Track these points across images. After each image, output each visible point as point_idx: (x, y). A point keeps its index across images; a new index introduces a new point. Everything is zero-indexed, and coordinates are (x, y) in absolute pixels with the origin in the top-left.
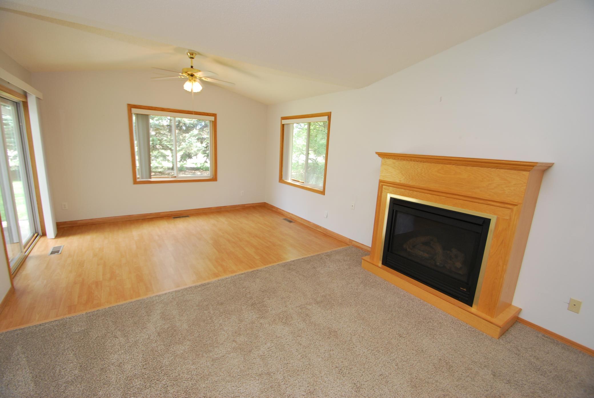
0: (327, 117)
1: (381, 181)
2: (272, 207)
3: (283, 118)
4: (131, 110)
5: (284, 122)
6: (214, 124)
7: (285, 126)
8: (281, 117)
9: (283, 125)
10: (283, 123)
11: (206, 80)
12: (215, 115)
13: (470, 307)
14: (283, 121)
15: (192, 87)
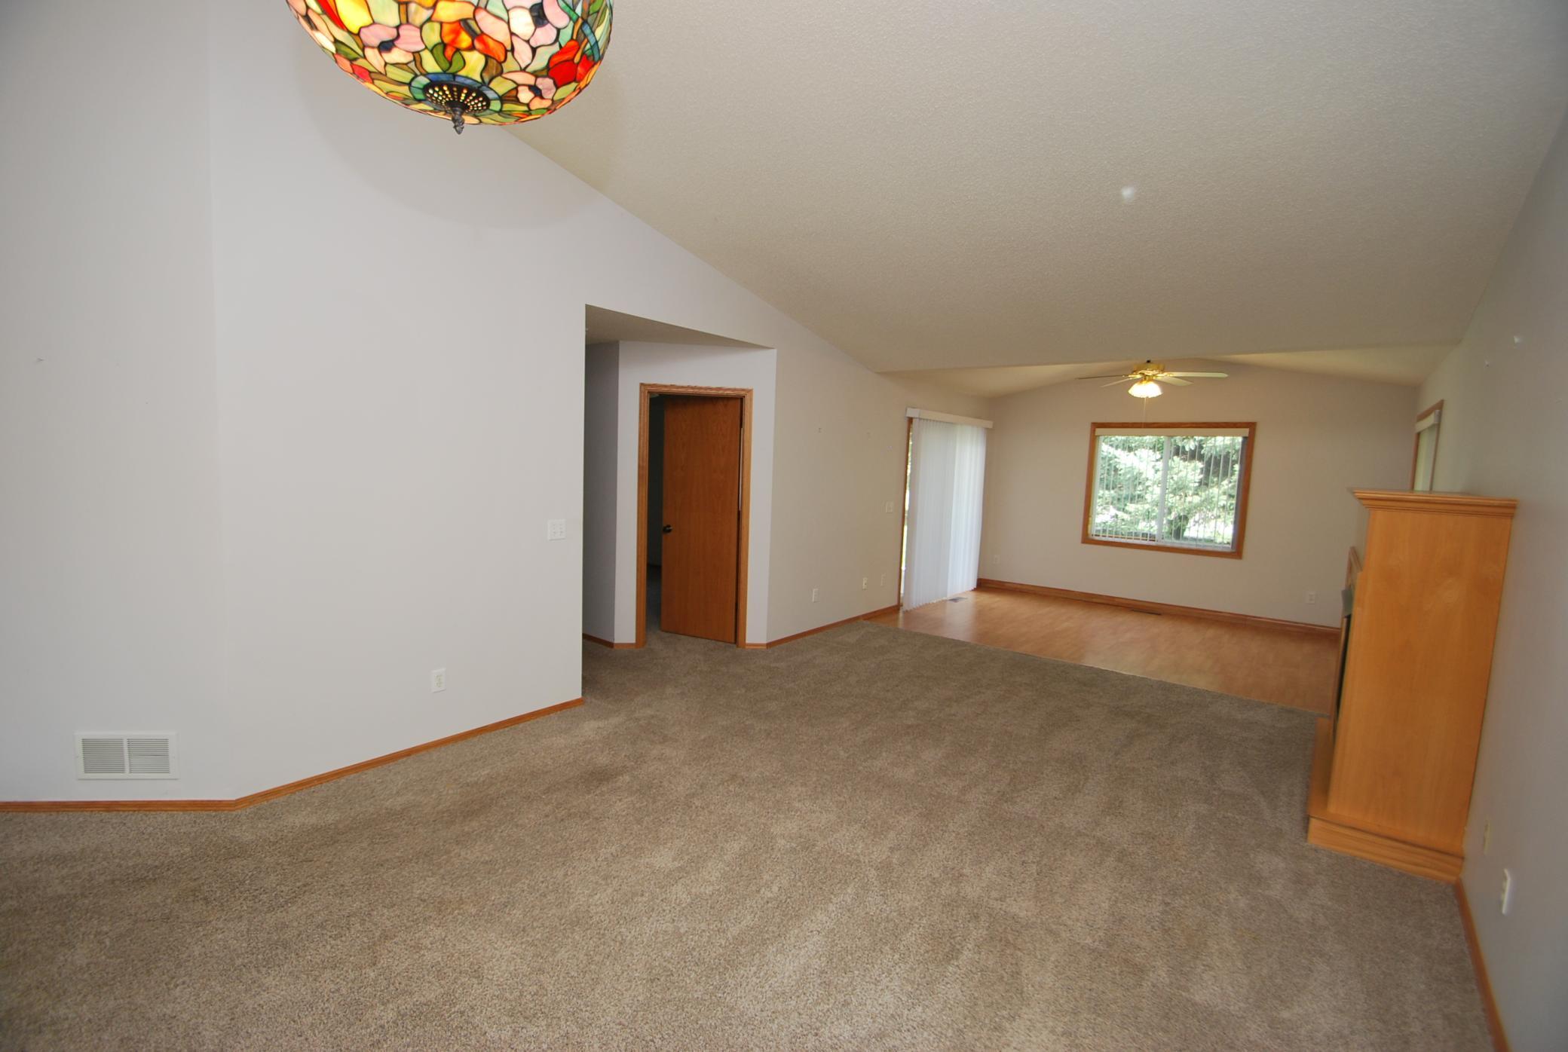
0: (1437, 412)
5: (1419, 427)
6: (1249, 443)
10: (1418, 431)
12: (1250, 426)
14: (1417, 425)
15: (1145, 390)
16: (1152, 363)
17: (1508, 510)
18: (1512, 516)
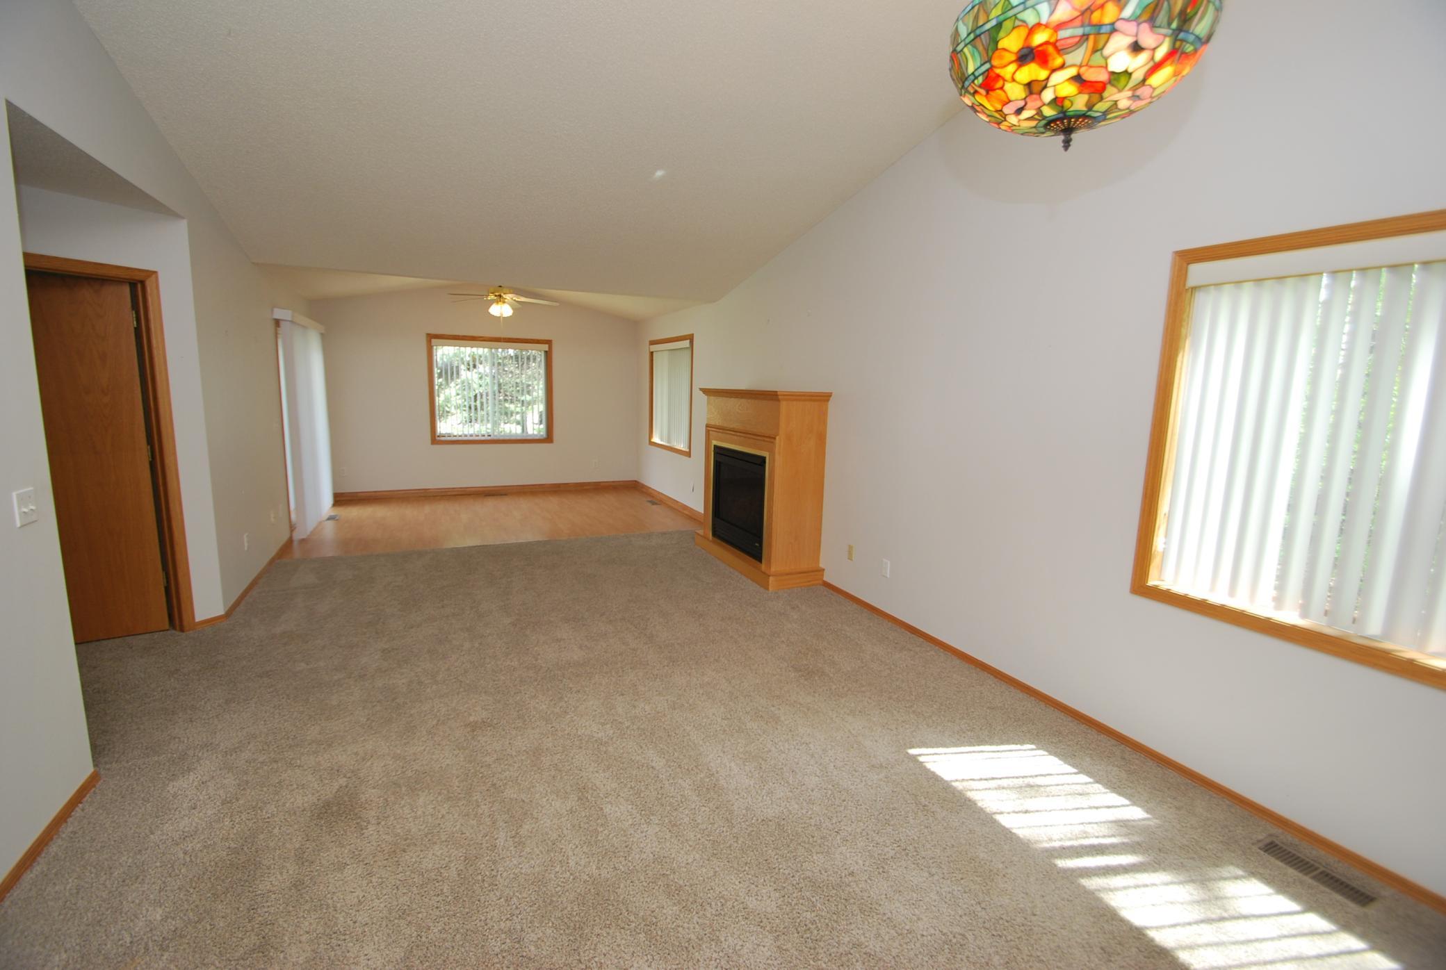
0: (688, 341)
1: (707, 426)
2: (643, 486)
3: (653, 343)
4: (430, 341)
5: (653, 348)
6: (548, 356)
7: (654, 354)
8: (650, 341)
9: (652, 353)
10: (651, 351)
11: (519, 300)
12: (549, 342)
13: (759, 563)
14: (651, 346)
15: (501, 310)
16: (504, 287)
17: (824, 398)
18: (828, 400)
